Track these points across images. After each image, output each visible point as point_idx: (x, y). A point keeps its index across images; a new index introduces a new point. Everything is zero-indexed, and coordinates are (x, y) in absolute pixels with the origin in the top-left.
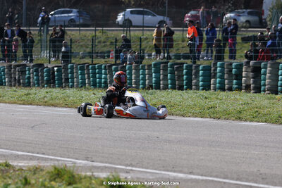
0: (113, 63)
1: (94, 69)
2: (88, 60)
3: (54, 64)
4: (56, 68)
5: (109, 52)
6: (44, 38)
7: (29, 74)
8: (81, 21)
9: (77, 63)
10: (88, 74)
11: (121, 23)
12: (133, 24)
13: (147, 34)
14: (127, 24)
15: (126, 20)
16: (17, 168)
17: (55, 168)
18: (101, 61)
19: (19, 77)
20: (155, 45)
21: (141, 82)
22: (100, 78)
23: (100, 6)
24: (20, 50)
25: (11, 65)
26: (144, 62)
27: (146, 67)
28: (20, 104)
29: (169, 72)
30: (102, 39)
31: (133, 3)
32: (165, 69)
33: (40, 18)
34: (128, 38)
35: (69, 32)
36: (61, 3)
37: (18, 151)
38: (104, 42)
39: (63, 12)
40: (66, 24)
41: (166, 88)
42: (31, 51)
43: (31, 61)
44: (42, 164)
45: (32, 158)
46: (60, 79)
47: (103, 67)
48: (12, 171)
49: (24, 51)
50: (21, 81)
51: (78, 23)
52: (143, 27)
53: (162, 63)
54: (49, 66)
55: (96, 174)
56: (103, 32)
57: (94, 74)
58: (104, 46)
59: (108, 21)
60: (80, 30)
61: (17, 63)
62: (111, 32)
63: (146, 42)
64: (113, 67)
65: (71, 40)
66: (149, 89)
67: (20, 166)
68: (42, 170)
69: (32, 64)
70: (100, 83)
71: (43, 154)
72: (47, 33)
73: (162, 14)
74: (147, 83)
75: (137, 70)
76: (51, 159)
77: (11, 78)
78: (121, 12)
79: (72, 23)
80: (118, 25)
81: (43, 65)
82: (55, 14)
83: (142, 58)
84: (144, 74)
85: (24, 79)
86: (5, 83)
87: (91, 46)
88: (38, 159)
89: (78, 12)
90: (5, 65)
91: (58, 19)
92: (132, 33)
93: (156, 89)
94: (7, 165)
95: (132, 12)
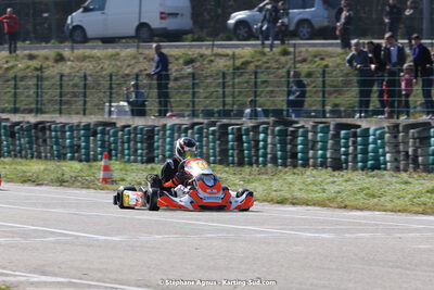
19: (415, 151)
25: (397, 126)
28: (417, 213)
49: (426, 94)
50: (420, 159)
61: (411, 121)
77: (399, 152)
85: (426, 155)
86: (385, 163)
90: (385, 124)
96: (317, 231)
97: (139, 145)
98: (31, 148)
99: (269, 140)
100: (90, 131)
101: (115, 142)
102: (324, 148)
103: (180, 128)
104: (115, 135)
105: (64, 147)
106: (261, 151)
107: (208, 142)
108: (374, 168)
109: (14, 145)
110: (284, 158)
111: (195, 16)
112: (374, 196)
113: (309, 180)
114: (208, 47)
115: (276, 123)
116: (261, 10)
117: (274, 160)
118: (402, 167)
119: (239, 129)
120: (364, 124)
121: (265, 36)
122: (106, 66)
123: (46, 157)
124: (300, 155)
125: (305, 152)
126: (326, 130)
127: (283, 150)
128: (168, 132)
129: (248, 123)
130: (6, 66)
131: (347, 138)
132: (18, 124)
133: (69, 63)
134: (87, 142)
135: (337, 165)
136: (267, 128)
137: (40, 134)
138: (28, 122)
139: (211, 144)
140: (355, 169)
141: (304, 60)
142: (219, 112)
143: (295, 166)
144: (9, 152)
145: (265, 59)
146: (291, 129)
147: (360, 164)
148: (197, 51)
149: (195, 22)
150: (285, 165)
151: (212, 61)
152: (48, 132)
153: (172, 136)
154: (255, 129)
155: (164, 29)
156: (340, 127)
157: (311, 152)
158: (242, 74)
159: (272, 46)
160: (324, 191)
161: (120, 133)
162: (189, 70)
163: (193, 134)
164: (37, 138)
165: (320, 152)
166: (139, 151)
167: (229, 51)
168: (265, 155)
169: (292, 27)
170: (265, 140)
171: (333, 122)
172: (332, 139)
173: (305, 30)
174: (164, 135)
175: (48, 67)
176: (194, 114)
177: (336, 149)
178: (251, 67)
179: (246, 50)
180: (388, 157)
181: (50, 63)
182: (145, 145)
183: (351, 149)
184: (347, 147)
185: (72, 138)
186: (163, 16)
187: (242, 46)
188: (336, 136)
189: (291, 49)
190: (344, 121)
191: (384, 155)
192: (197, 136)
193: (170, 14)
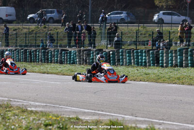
0: (151, 48)
1: (137, 52)
2: (133, 47)
3: (110, 49)
4: (111, 52)
5: (148, 41)
6: (103, 31)
7: (93, 56)
8: (129, 19)
9: (126, 49)
10: (133, 56)
11: (156, 21)
12: (165, 22)
13: (174, 29)
14: (161, 22)
15: (159, 19)
16: (84, 121)
17: (111, 121)
18: (143, 47)
19: (86, 58)
20: (180, 36)
21: (170, 62)
22: (142, 59)
23: (142, 9)
24: (87, 39)
25: (80, 50)
26: (172, 48)
27: (173, 52)
29: (189, 55)
30: (143, 32)
31: (165, 7)
32: (186, 53)
33: (101, 18)
34: (161, 31)
35: (120, 27)
36: (115, 7)
37: (85, 109)
38: (145, 34)
39: (116, 14)
40: (119, 21)
41: (187, 66)
42: (94, 40)
43: (94, 47)
44: (101, 118)
45: (94, 114)
46: (114, 60)
47: (144, 52)
48: (81, 123)
49: (90, 40)
50: (87, 61)
51: (126, 21)
52: (172, 24)
53: (184, 49)
54: (107, 51)
55: (138, 125)
56: (144, 27)
57: (138, 56)
58: (145, 37)
59: (148, 20)
60: (128, 26)
61: (85, 49)
62: (149, 28)
63: (173, 34)
64: (151, 51)
65: (122, 33)
66: (175, 67)
67: (86, 120)
68: (101, 122)
69: (95, 49)
70: (142, 62)
71: (102, 111)
72: (105, 28)
73: (185, 15)
74: (174, 63)
75: (167, 53)
76: (108, 115)
77: (81, 58)
78: (157, 14)
79: (122, 21)
80: (154, 23)
81: (102, 50)
82: (111, 15)
83: (171, 45)
84: (172, 57)
85: (89, 60)
86: (76, 62)
87: (135, 37)
88: (99, 114)
89: (127, 13)
90: (77, 50)
91: (113, 18)
92: (164, 28)
93: (180, 67)
94: (77, 119)
95: (164, 14)
96: (55, 82)
102: (57, 57)
103: (12, 50)
107: (21, 55)
108: (73, 63)
110: (44, 60)
111: (17, 16)
112: (73, 72)
113: (52, 67)
114: (21, 25)
115: (42, 49)
116: (37, 14)
117: (41, 61)
118: (82, 63)
119: (31, 51)
120: (70, 50)
121: (39, 22)
124: (49, 59)
125: (51, 58)
126: (58, 51)
127: (44, 57)
129: (33, 49)
131: (64, 54)
135: (61, 63)
136: (39, 51)
140: (67, 64)
141: (51, 30)
142: (24, 46)
143: (48, 62)
145: (39, 29)
146: (47, 51)
147: (68, 62)
148: (17, 27)
149: (17, 18)
150: (45, 62)
151: (22, 30)
154: (36, 51)
155: (7, 20)
156: (62, 50)
157: (53, 58)
158: (31, 34)
159: (41, 26)
160: (57, 70)
162: (15, 32)
167: (28, 27)
168: (38, 59)
169: (47, 20)
170: (39, 54)
171: (60, 49)
173: (51, 21)
176: (16, 46)
177: (61, 58)
178: (35, 32)
179: (33, 27)
180: (77, 60)
183: (66, 57)
184: (64, 57)
186: (7, 15)
187: (32, 25)
188: (61, 53)
189: (47, 27)
190: (64, 48)
192: (17, 53)
193: (9, 15)
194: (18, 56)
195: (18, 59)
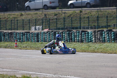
97: (35, 37)
98: (9, 39)
99: (66, 35)
100: (23, 34)
101: (29, 37)
102: (79, 37)
103: (45, 33)
104: (29, 35)
105: (17, 38)
106: (64, 38)
107: (51, 36)
108: (90, 42)
109: (5, 38)
110: (69, 40)
115: (67, 31)
117: (67, 41)
118: (97, 41)
122: (34, 17)
123: (13, 41)
124: (73, 39)
125: (74, 38)
126: (79, 32)
127: (69, 38)
128: (42, 34)
130: (7, 17)
131: (84, 34)
132: (6, 33)
133: (24, 16)
134: (23, 37)
136: (65, 33)
137: (11, 35)
138: (8, 32)
139: (52, 37)
143: (72, 41)
144: (4, 40)
146: (71, 32)
147: (87, 41)
152: (13, 35)
153: (43, 35)
154: (62, 33)
155: (51, 6)
156: (82, 31)
157: (76, 38)
161: (31, 35)
163: (48, 34)
164: (11, 36)
165: (78, 38)
166: (35, 39)
170: (65, 36)
172: (80, 35)
174: (41, 35)
175: (19, 17)
177: (81, 37)
180: (93, 39)
181: (19, 16)
182: (37, 37)
183: (85, 37)
184: (84, 37)
185: (19, 36)
186: (51, 3)
188: (81, 34)
191: (92, 39)
192: (49, 35)
193: (52, 2)
194: (50, 38)
195: (50, 39)
